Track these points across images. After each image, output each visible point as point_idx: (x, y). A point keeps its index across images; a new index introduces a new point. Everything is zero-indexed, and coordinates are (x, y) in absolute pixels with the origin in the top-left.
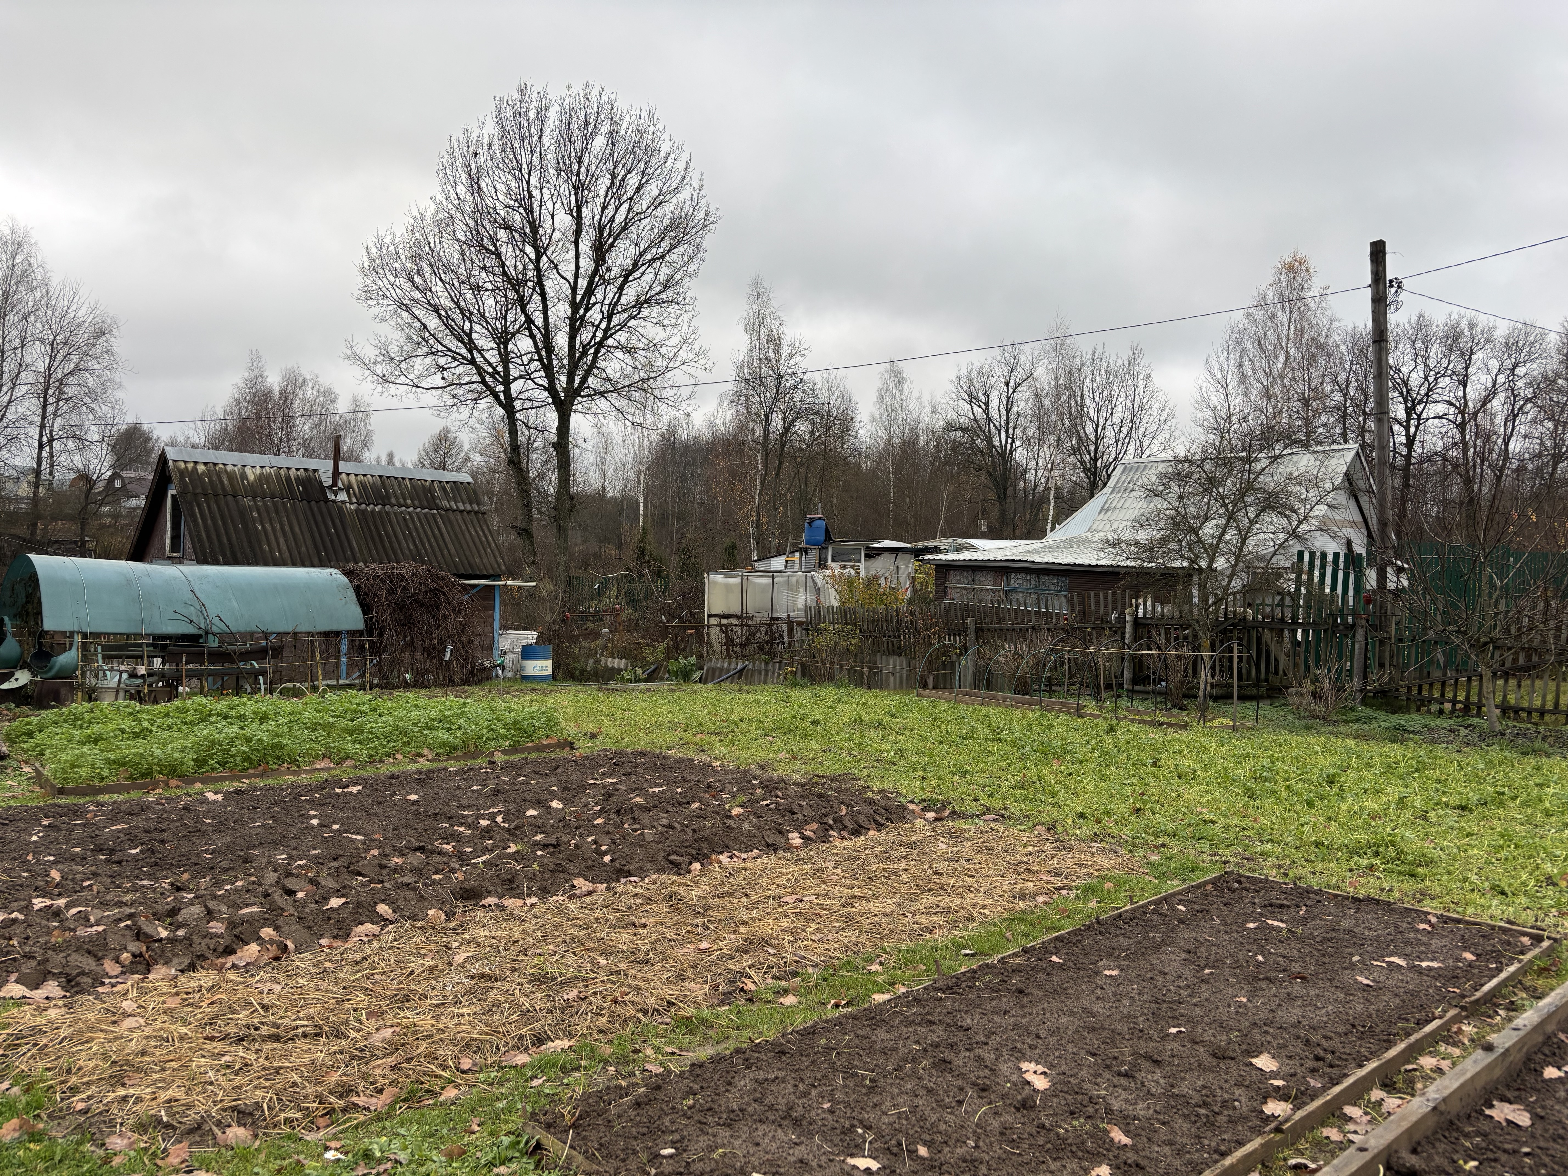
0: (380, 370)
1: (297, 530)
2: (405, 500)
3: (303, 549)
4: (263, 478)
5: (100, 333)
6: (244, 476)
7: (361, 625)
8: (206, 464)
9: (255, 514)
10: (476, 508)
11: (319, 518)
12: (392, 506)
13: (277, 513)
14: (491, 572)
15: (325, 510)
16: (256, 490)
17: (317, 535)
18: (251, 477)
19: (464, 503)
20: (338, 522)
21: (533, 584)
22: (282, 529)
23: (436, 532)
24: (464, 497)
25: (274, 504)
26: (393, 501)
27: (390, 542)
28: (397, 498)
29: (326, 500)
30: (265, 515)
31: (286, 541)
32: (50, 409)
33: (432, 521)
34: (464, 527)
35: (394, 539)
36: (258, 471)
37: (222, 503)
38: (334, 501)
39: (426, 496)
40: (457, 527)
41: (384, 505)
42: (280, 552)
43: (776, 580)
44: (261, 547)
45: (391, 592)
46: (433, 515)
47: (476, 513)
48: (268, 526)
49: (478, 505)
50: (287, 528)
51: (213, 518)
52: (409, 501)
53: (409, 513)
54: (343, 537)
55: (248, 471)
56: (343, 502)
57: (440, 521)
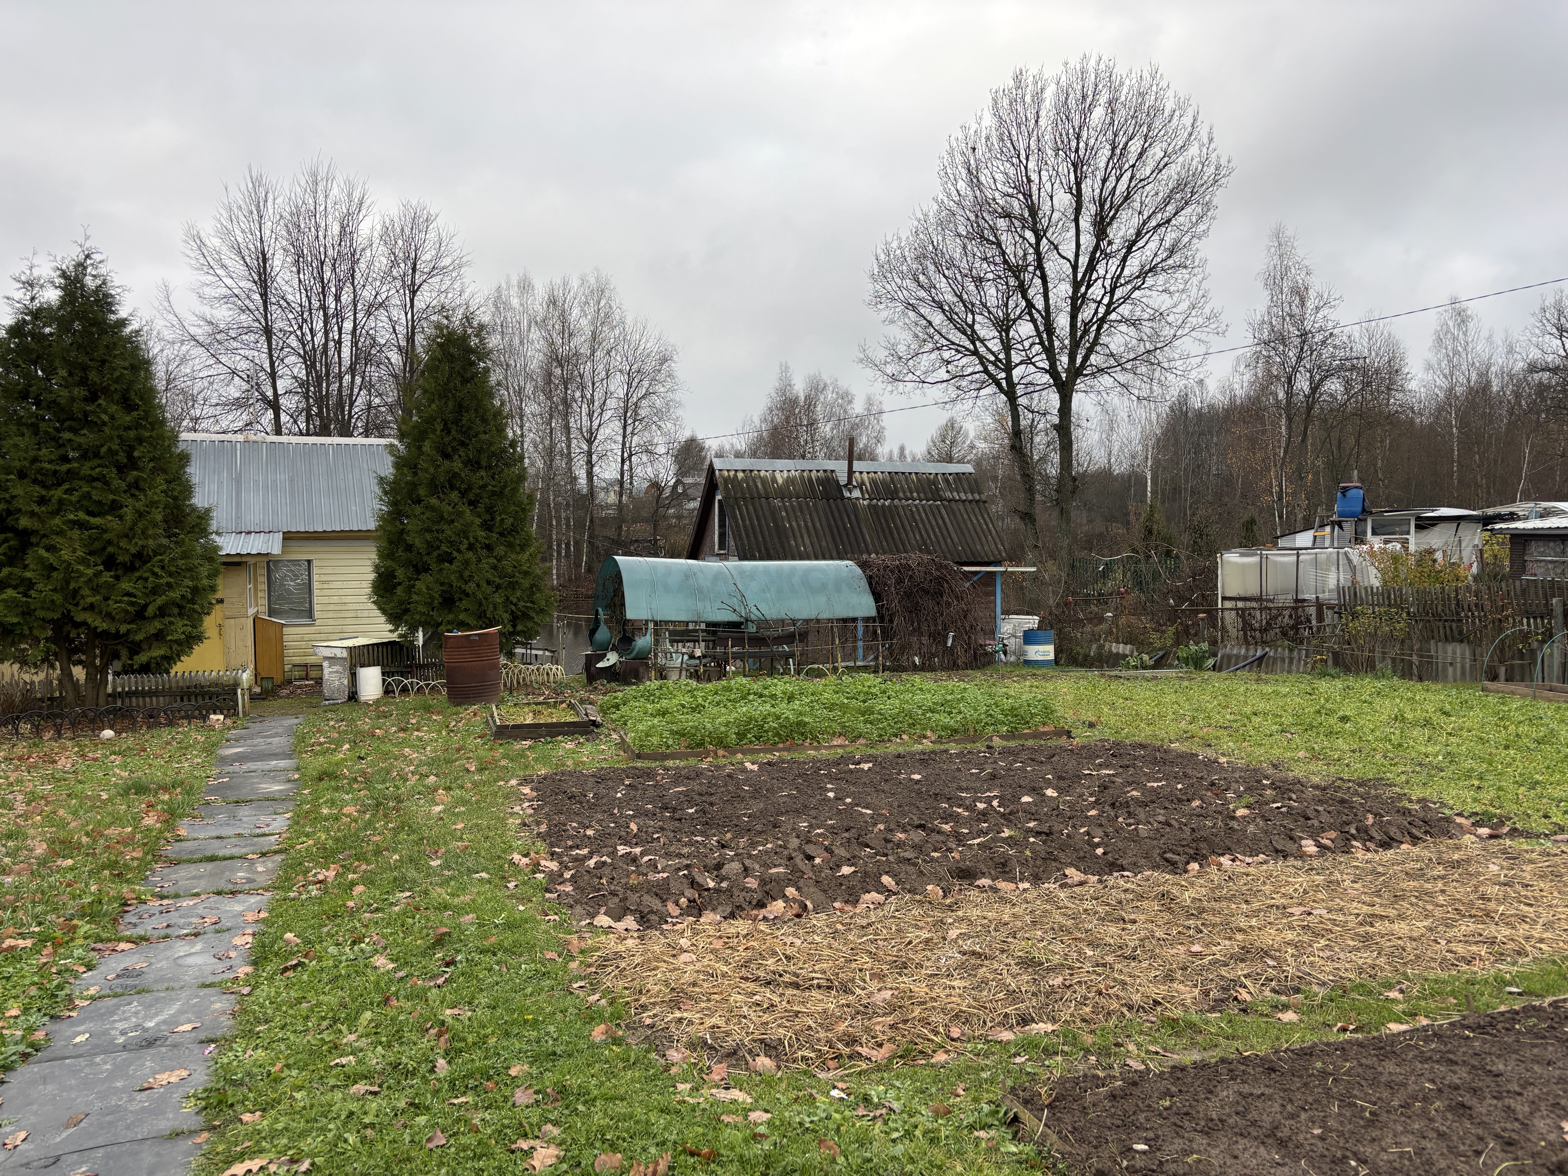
0: (889, 370)
1: (818, 525)
2: (911, 493)
3: (824, 543)
4: (790, 481)
5: (664, 360)
6: (774, 480)
7: (873, 613)
8: (744, 471)
9: (784, 514)
10: (977, 497)
11: (837, 515)
12: (900, 500)
13: (801, 511)
14: (992, 559)
15: (841, 507)
16: (783, 492)
17: (835, 530)
18: (780, 481)
19: (965, 493)
20: (853, 517)
21: (1034, 569)
22: (806, 526)
23: (941, 522)
24: (966, 486)
25: (799, 503)
26: (901, 495)
27: (899, 534)
28: (904, 492)
29: (843, 498)
30: (791, 514)
31: (809, 537)
32: (629, 429)
33: (936, 511)
34: (966, 517)
35: (902, 530)
36: (785, 474)
37: (757, 505)
38: (849, 498)
39: (931, 489)
40: (959, 516)
41: (893, 499)
42: (804, 546)
43: (1301, 558)
44: (789, 542)
45: (900, 581)
46: (937, 506)
47: (977, 502)
48: (794, 523)
49: (979, 494)
50: (810, 524)
51: (750, 519)
52: (915, 495)
53: (916, 506)
54: (857, 530)
55: (778, 475)
56: (857, 499)
57: (943, 511)
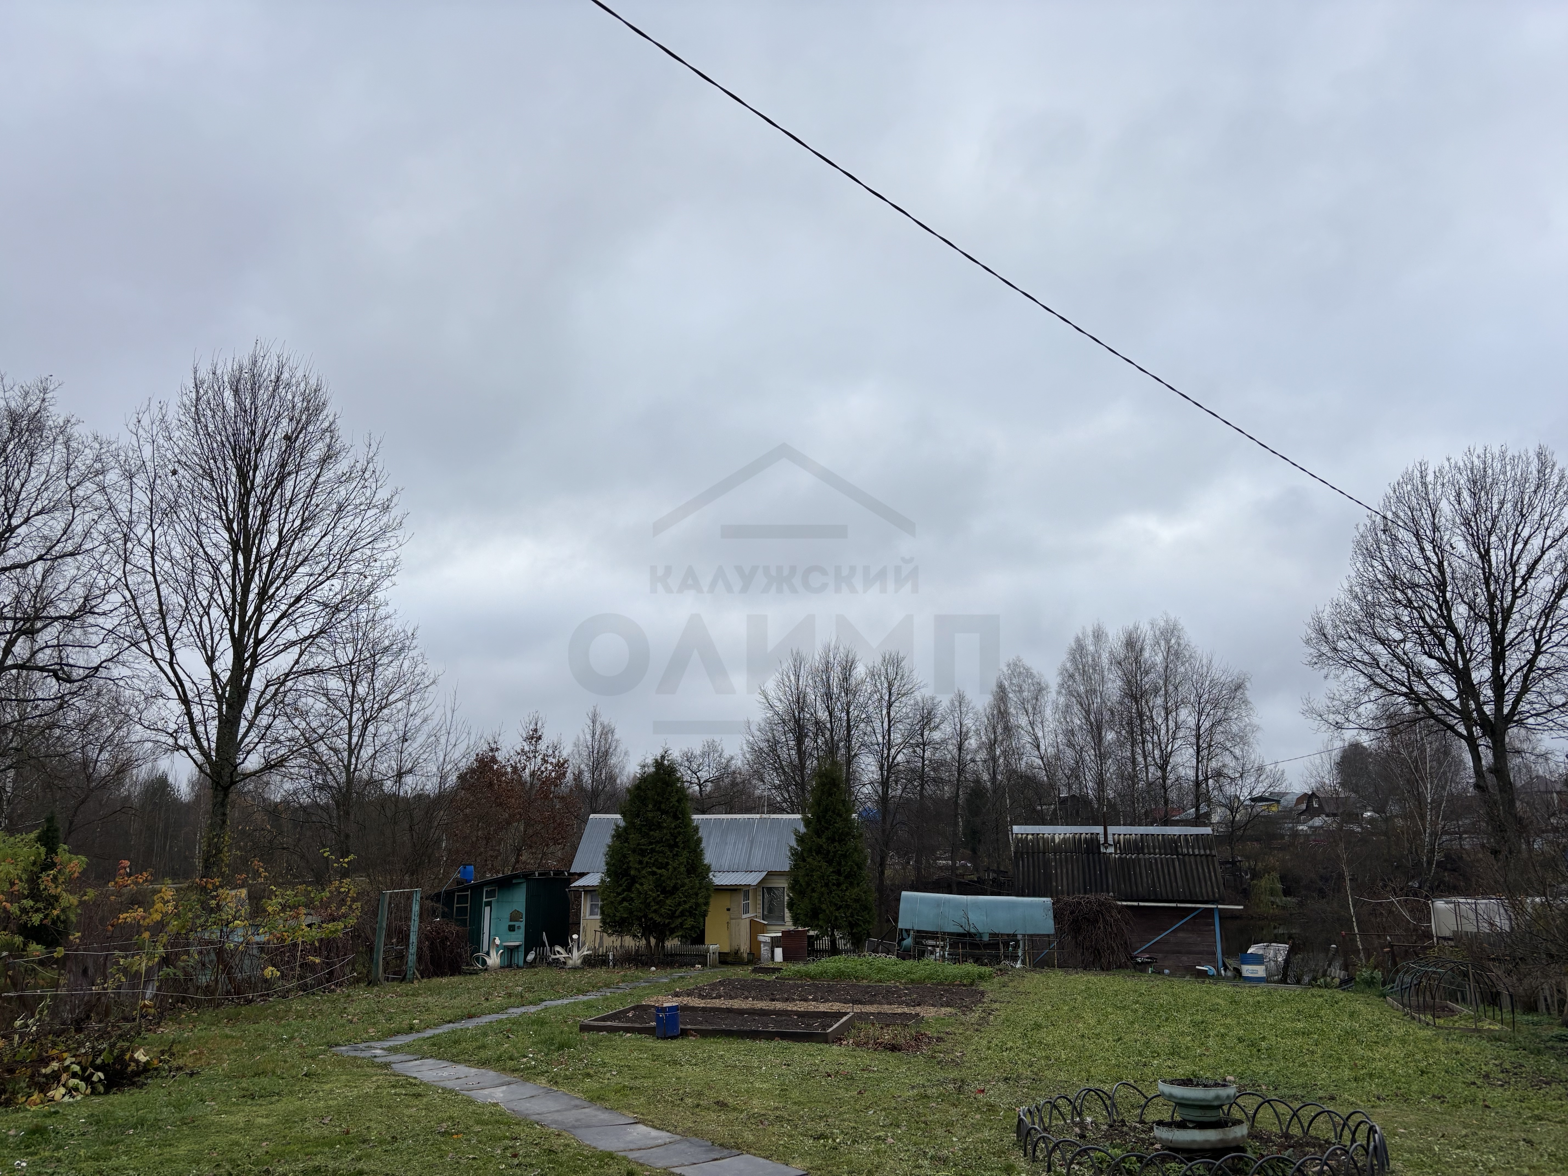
1: (1076, 872)
2: (1154, 849)
3: (1076, 885)
4: (1064, 840)
6: (1053, 840)
7: (1052, 931)
8: (1033, 834)
9: (1053, 864)
10: (1208, 852)
11: (1092, 865)
12: (1144, 854)
13: (1066, 862)
14: (1211, 897)
15: (1097, 859)
16: (1057, 849)
17: (1087, 876)
18: (1057, 841)
19: (1199, 849)
20: (1103, 866)
21: (1241, 907)
22: (1067, 872)
23: (1172, 871)
24: (1201, 844)
25: (1066, 856)
26: (1146, 851)
27: (1136, 879)
28: (1148, 849)
29: (1100, 852)
30: (1058, 864)
31: (1067, 880)
33: (1170, 863)
34: (1194, 867)
35: (1139, 876)
36: (1062, 837)
37: (1036, 858)
38: (1105, 853)
39: (1171, 846)
40: (1188, 868)
41: (1138, 854)
44: (1051, 883)
46: (1173, 860)
47: (1207, 856)
48: (1059, 871)
49: (1210, 850)
50: (1070, 872)
51: (1028, 866)
52: (1157, 851)
53: (1156, 859)
54: (1104, 876)
55: (1056, 837)
56: (1111, 854)
57: (1177, 863)
